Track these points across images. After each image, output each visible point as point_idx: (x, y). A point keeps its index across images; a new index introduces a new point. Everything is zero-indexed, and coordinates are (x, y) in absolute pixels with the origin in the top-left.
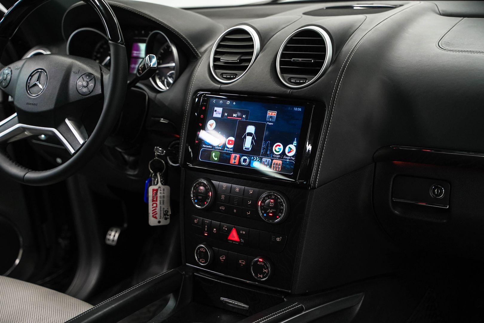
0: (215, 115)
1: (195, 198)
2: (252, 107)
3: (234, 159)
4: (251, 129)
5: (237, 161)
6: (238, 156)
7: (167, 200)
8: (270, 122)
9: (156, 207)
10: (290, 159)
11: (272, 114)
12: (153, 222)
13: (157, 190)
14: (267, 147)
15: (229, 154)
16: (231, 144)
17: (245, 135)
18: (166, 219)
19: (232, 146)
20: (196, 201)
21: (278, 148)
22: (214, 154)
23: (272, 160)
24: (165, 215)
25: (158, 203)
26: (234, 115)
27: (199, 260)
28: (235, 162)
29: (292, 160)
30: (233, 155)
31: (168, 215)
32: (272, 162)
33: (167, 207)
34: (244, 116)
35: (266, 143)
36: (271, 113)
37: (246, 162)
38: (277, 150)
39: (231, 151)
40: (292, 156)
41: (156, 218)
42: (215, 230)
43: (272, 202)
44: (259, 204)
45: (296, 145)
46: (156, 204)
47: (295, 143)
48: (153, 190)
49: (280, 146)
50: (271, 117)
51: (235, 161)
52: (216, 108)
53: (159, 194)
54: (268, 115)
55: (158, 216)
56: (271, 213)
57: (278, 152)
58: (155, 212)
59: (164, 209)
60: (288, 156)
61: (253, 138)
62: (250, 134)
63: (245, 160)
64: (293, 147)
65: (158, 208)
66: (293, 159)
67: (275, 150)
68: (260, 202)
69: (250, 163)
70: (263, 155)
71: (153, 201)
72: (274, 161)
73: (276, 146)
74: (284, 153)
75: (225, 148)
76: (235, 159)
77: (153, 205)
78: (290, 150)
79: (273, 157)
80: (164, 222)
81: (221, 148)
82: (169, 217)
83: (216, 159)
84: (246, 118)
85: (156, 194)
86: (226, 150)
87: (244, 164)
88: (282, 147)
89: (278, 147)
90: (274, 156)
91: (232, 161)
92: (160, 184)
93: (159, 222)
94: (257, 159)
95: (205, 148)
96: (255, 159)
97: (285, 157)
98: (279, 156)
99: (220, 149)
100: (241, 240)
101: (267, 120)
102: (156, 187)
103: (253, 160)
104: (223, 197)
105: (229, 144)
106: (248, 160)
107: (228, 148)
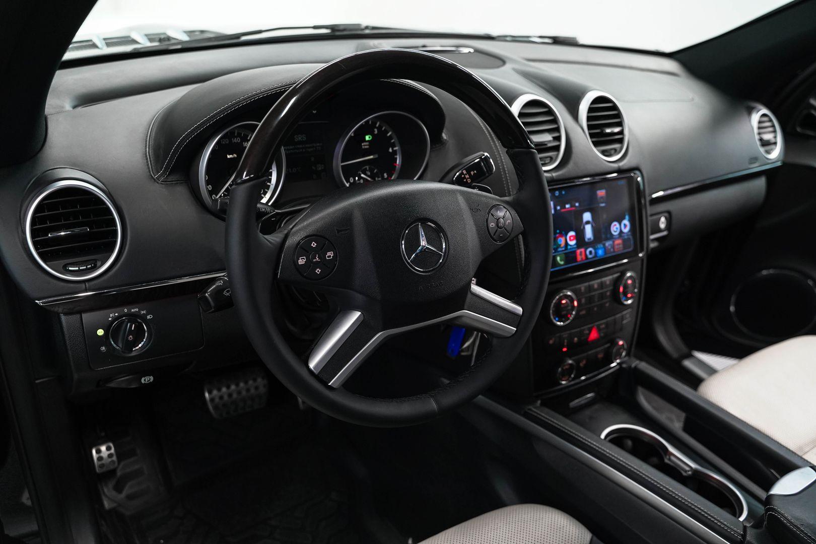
2: (582, 195)
3: (581, 255)
4: (587, 216)
5: (583, 256)
6: (582, 250)
8: (602, 203)
10: (628, 236)
11: (602, 194)
14: (606, 230)
15: (575, 252)
16: (573, 240)
17: (584, 225)
19: (575, 242)
22: (559, 258)
23: (614, 242)
26: (567, 206)
28: (582, 258)
30: (579, 251)
32: (614, 245)
34: (577, 205)
36: (600, 193)
37: (592, 254)
38: (615, 230)
39: (574, 248)
40: (629, 232)
47: (627, 217)
49: (615, 225)
50: (602, 197)
54: (598, 197)
57: (616, 232)
60: (625, 233)
61: (592, 226)
62: (588, 223)
63: (591, 252)
64: (626, 222)
66: (630, 234)
67: (613, 231)
69: (596, 253)
70: (604, 240)
73: (613, 226)
74: (621, 232)
75: (569, 247)
78: (625, 226)
79: (613, 239)
81: (564, 249)
83: (562, 263)
84: (580, 206)
86: (570, 249)
87: (591, 256)
88: (618, 225)
89: (615, 227)
90: (614, 237)
91: (579, 258)
96: (600, 247)
97: (622, 235)
98: (618, 236)
99: (563, 251)
101: (599, 201)
103: (598, 249)
104: (583, 300)
105: (571, 240)
106: (593, 251)
107: (571, 246)
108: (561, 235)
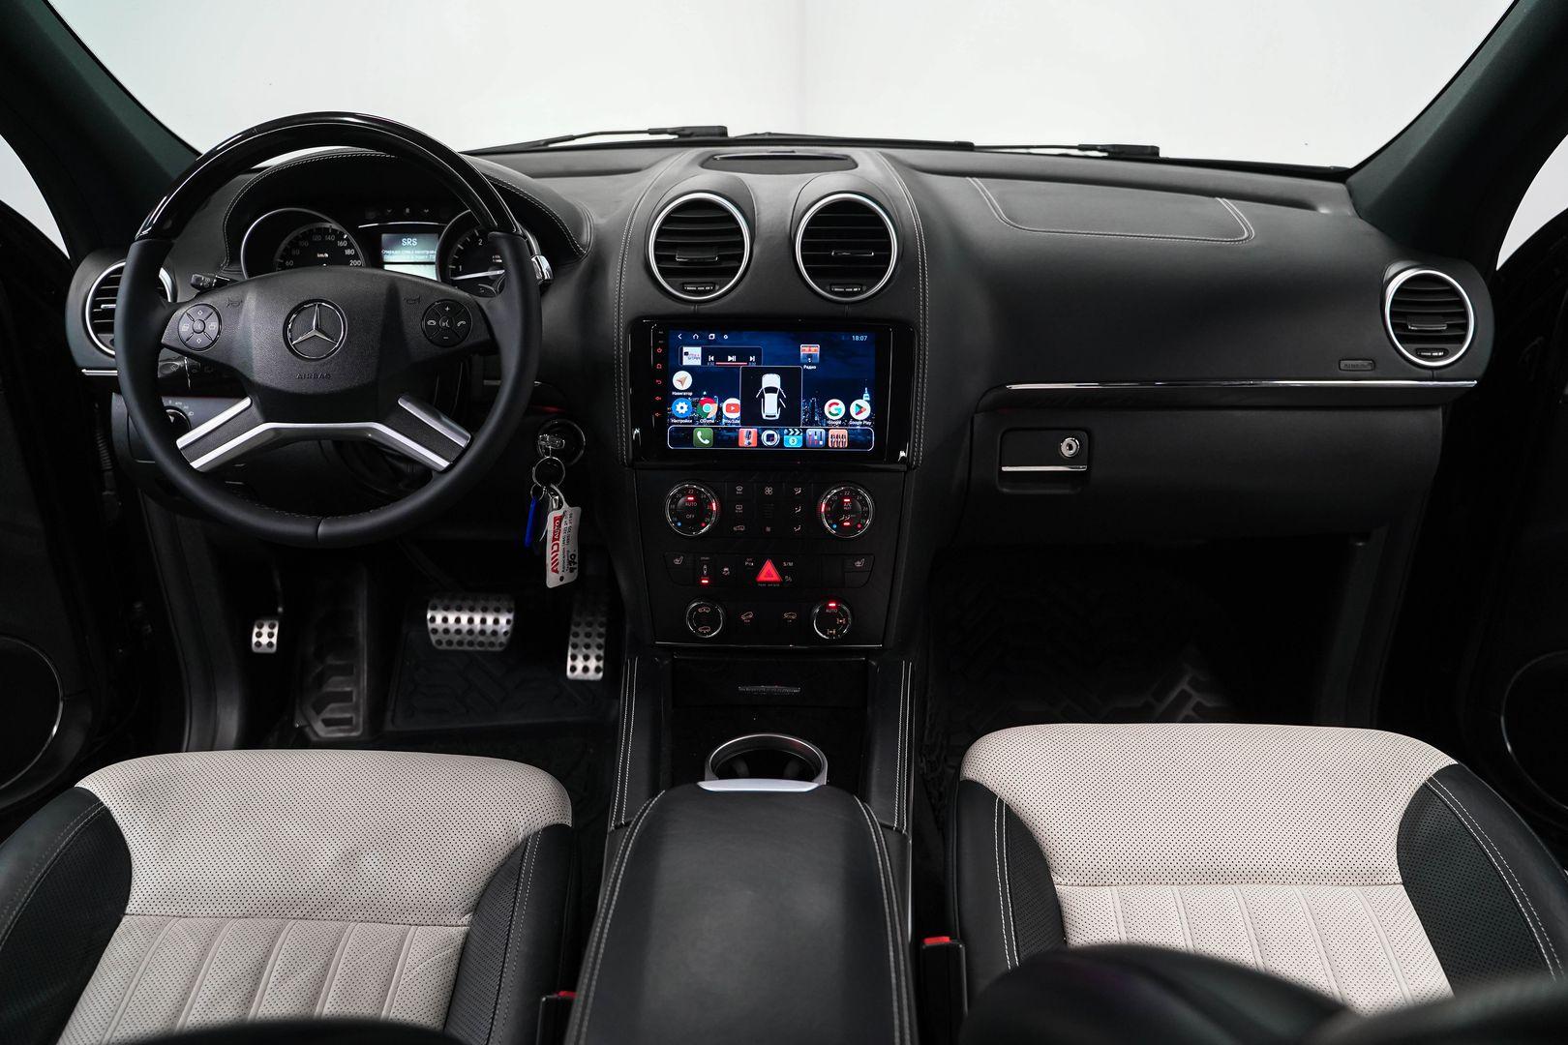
0: (686, 361)
1: (676, 519)
2: (766, 342)
3: (747, 438)
4: (771, 380)
5: (753, 441)
6: (754, 430)
7: (574, 534)
8: (808, 364)
9: (558, 550)
10: (862, 426)
11: (810, 350)
12: (552, 580)
13: (561, 518)
14: (813, 408)
15: (734, 430)
16: (734, 411)
17: (762, 392)
18: (572, 570)
19: (738, 415)
20: (679, 524)
21: (834, 409)
22: (699, 434)
23: (827, 430)
24: (570, 563)
25: (560, 542)
26: (730, 358)
27: (695, 628)
28: (749, 443)
29: (866, 425)
30: (744, 431)
31: (575, 563)
32: (827, 435)
33: (573, 548)
34: (751, 359)
35: (807, 401)
36: (807, 349)
37: (773, 440)
38: (834, 412)
39: (737, 424)
40: (866, 420)
41: (557, 571)
42: (726, 569)
43: (847, 503)
44: (823, 510)
45: (868, 399)
46: (558, 544)
47: (866, 396)
48: (555, 519)
49: (837, 404)
50: (810, 356)
51: (750, 441)
52: (685, 349)
53: (563, 526)
54: (802, 353)
55: (560, 568)
56: (847, 521)
57: (837, 415)
58: (555, 561)
59: (568, 551)
60: (857, 421)
61: (780, 397)
62: (771, 390)
63: (770, 438)
64: (864, 403)
65: (560, 553)
66: (869, 423)
67: (830, 413)
68: (824, 506)
69: (782, 440)
70: (805, 424)
71: (554, 539)
72: (831, 432)
73: (830, 405)
74: (847, 416)
75: (724, 421)
76: (749, 438)
77: (553, 549)
78: (860, 410)
79: (827, 425)
80: (569, 578)
81: (713, 422)
82: (576, 566)
83: (707, 442)
84: (758, 361)
85: (560, 526)
86: (726, 424)
87: (769, 443)
88: (842, 406)
89: (835, 407)
90: (829, 422)
91: (744, 442)
92: (565, 506)
93: (562, 579)
94: (795, 432)
95: (674, 424)
96: (792, 432)
97: (851, 423)
98: (840, 422)
99: (711, 424)
100: (787, 577)
101: (802, 361)
102: (559, 513)
103: (788, 434)
104: (739, 508)
105: (728, 411)
106: (777, 437)
107: (729, 419)
108: (710, 398)
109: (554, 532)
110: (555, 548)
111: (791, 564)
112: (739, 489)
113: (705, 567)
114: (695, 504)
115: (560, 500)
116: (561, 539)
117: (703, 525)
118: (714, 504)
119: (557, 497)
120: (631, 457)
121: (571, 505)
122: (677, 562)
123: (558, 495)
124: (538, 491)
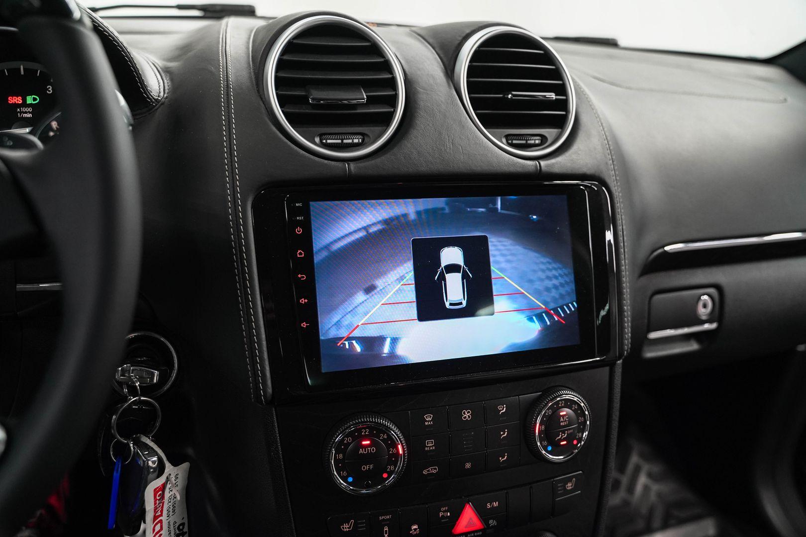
1: (345, 473)
4: (452, 255)
7: (181, 497)
9: (161, 529)
13: (163, 487)
20: (351, 479)
25: (164, 518)
31: (184, 534)
42: (415, 527)
46: (161, 521)
48: (156, 491)
53: (167, 495)
56: (563, 439)
59: (175, 522)
61: (465, 277)
62: (453, 268)
65: (164, 531)
68: (538, 424)
71: (155, 518)
77: (154, 530)
85: (163, 497)
92: (169, 467)
100: (491, 522)
102: (161, 481)
104: (430, 444)
109: (155, 509)
110: (158, 528)
111: (496, 504)
112: (429, 418)
113: (386, 529)
114: (373, 450)
115: (160, 460)
116: (165, 512)
117: (385, 475)
118: (400, 447)
119: (155, 459)
120: (270, 390)
121: (175, 463)
122: (346, 527)
123: (156, 454)
124: (123, 450)
